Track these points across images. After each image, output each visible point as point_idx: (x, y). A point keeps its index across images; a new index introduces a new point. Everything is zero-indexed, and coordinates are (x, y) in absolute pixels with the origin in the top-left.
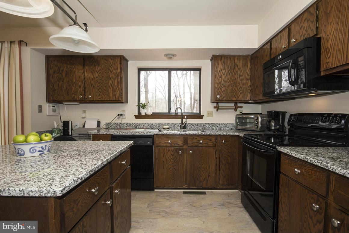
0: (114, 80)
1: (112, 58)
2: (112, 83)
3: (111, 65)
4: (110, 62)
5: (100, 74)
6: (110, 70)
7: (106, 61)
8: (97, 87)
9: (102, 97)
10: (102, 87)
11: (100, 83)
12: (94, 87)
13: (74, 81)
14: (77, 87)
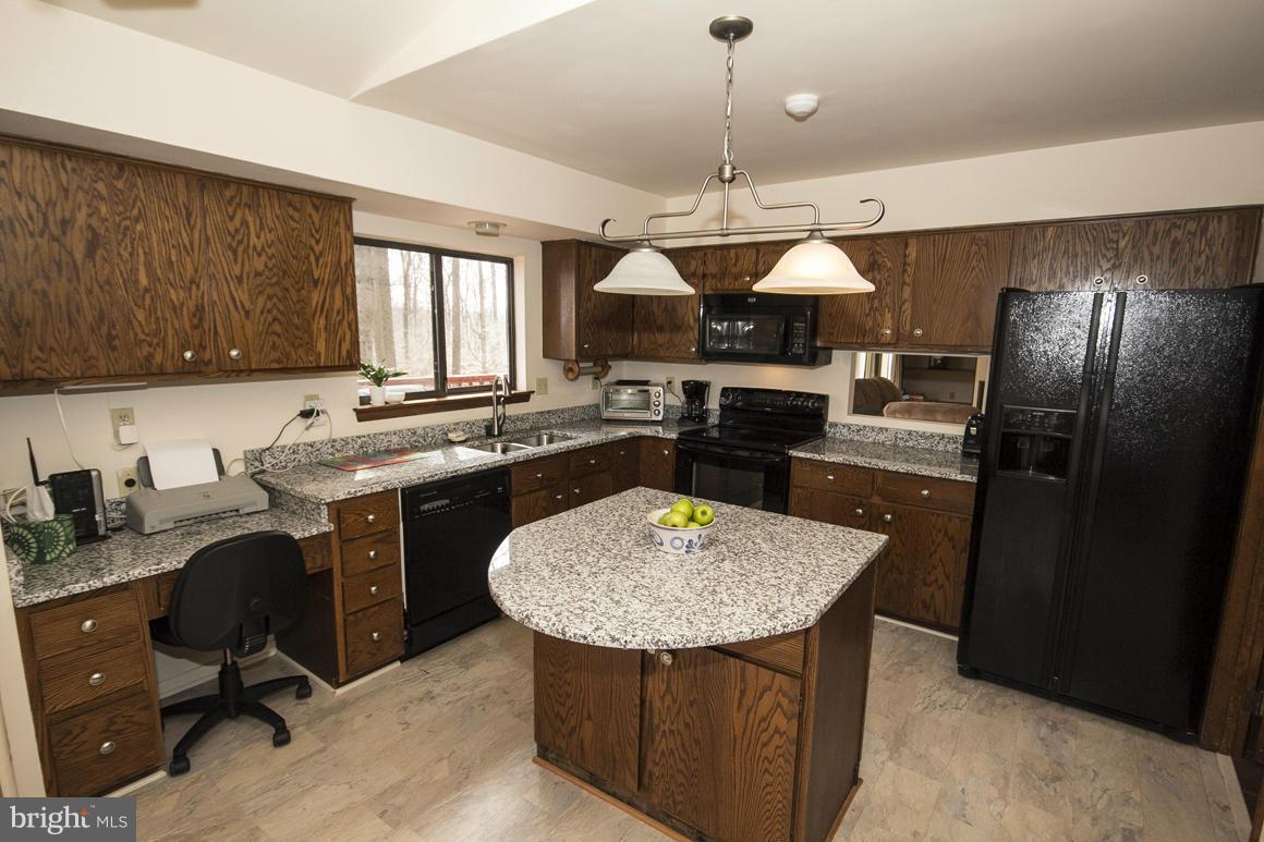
0: (329, 292)
1: (317, 202)
2: (324, 301)
3: (317, 231)
4: (310, 216)
5: (270, 259)
6: (312, 249)
7: (291, 211)
8: (262, 312)
9: (287, 356)
10: (282, 313)
11: (275, 300)
12: (247, 313)
13: (144, 281)
14: (159, 314)
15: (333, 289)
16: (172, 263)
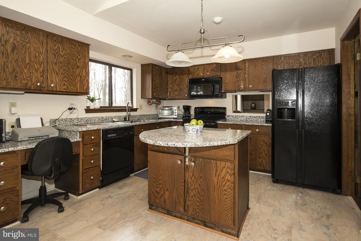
0: (81, 70)
1: (80, 44)
2: (80, 73)
3: (79, 52)
4: (78, 48)
5: (65, 59)
6: (78, 57)
7: (72, 46)
8: (61, 74)
9: (68, 88)
10: (67, 75)
11: (66, 71)
12: (57, 74)
13: (27, 61)
14: (31, 71)
15: (83, 69)
16: (37, 56)
